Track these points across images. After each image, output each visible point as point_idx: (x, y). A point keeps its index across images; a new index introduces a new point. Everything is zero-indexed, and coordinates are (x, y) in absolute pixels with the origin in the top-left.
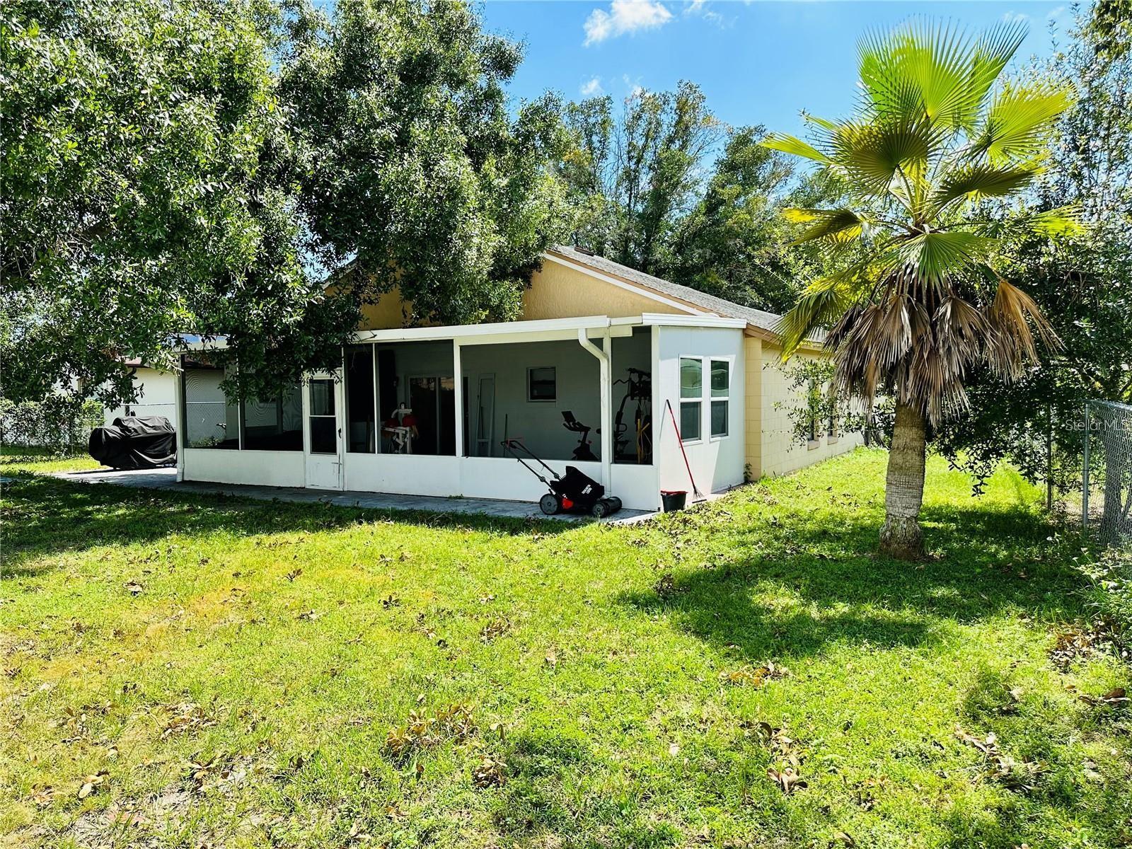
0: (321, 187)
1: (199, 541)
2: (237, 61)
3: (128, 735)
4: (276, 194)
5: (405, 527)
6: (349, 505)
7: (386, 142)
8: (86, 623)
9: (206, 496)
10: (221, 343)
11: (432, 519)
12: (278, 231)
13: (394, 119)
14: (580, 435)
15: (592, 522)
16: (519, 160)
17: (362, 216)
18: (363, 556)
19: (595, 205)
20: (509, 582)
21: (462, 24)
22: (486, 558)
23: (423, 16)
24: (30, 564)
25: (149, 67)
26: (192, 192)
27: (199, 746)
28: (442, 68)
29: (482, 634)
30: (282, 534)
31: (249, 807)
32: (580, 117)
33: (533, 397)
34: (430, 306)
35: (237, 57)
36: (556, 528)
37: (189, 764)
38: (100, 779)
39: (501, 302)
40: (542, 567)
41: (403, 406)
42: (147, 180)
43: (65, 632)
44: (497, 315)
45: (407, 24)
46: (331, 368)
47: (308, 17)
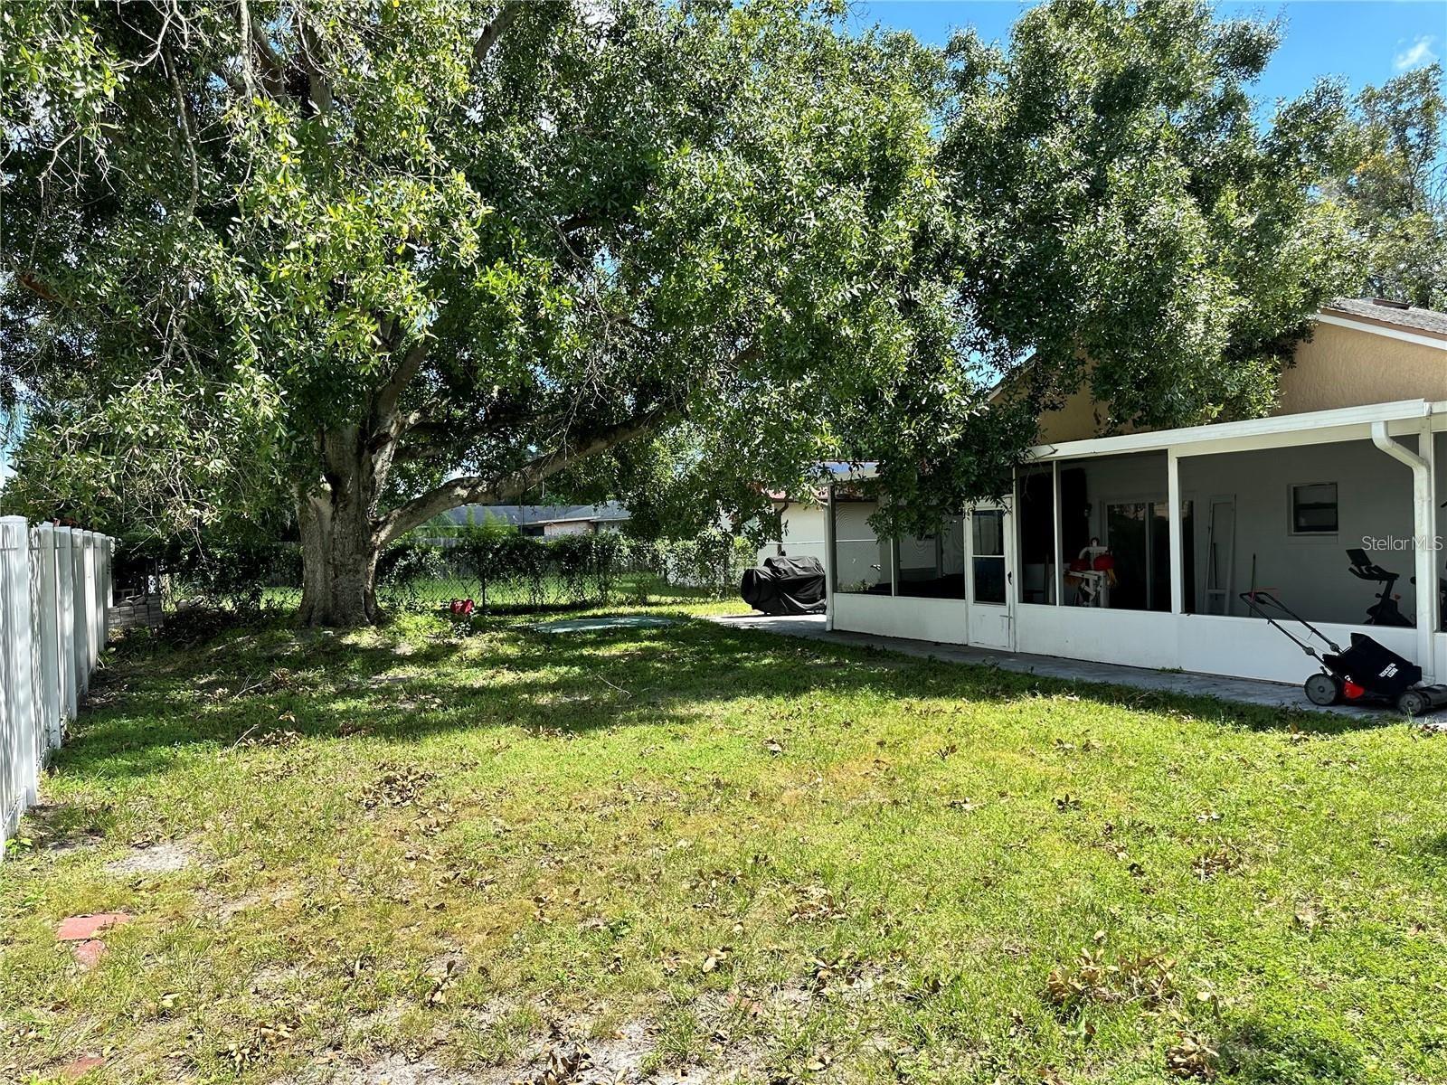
0: (989, 269)
1: (843, 701)
2: (889, 135)
3: (755, 913)
4: (933, 286)
5: (1094, 706)
6: (1021, 670)
7: (1074, 197)
8: (726, 779)
9: (854, 649)
10: (870, 470)
11: (1134, 698)
12: (935, 331)
13: (1086, 165)
14: (1380, 587)
15: (1398, 721)
16: (1274, 186)
17: (1040, 299)
18: (1034, 740)
19: (1411, 231)
20: (1245, 798)
21: (1184, 16)
22: (1211, 759)
23: (1127, 20)
24: (681, 711)
25: (795, 163)
26: (837, 299)
27: (827, 940)
28: (1155, 84)
29: (1197, 865)
30: (936, 701)
31: (873, 1026)
32: (1383, 106)
33: (1298, 528)
34: (1133, 405)
35: (890, 130)
36: (1332, 727)
37: (813, 959)
38: (724, 955)
39: (1243, 391)
40: (1302, 781)
41: (1095, 544)
42: (792, 293)
43: (705, 787)
44: (1236, 410)
45: (1107, 35)
46: (997, 496)
47: (976, 60)
